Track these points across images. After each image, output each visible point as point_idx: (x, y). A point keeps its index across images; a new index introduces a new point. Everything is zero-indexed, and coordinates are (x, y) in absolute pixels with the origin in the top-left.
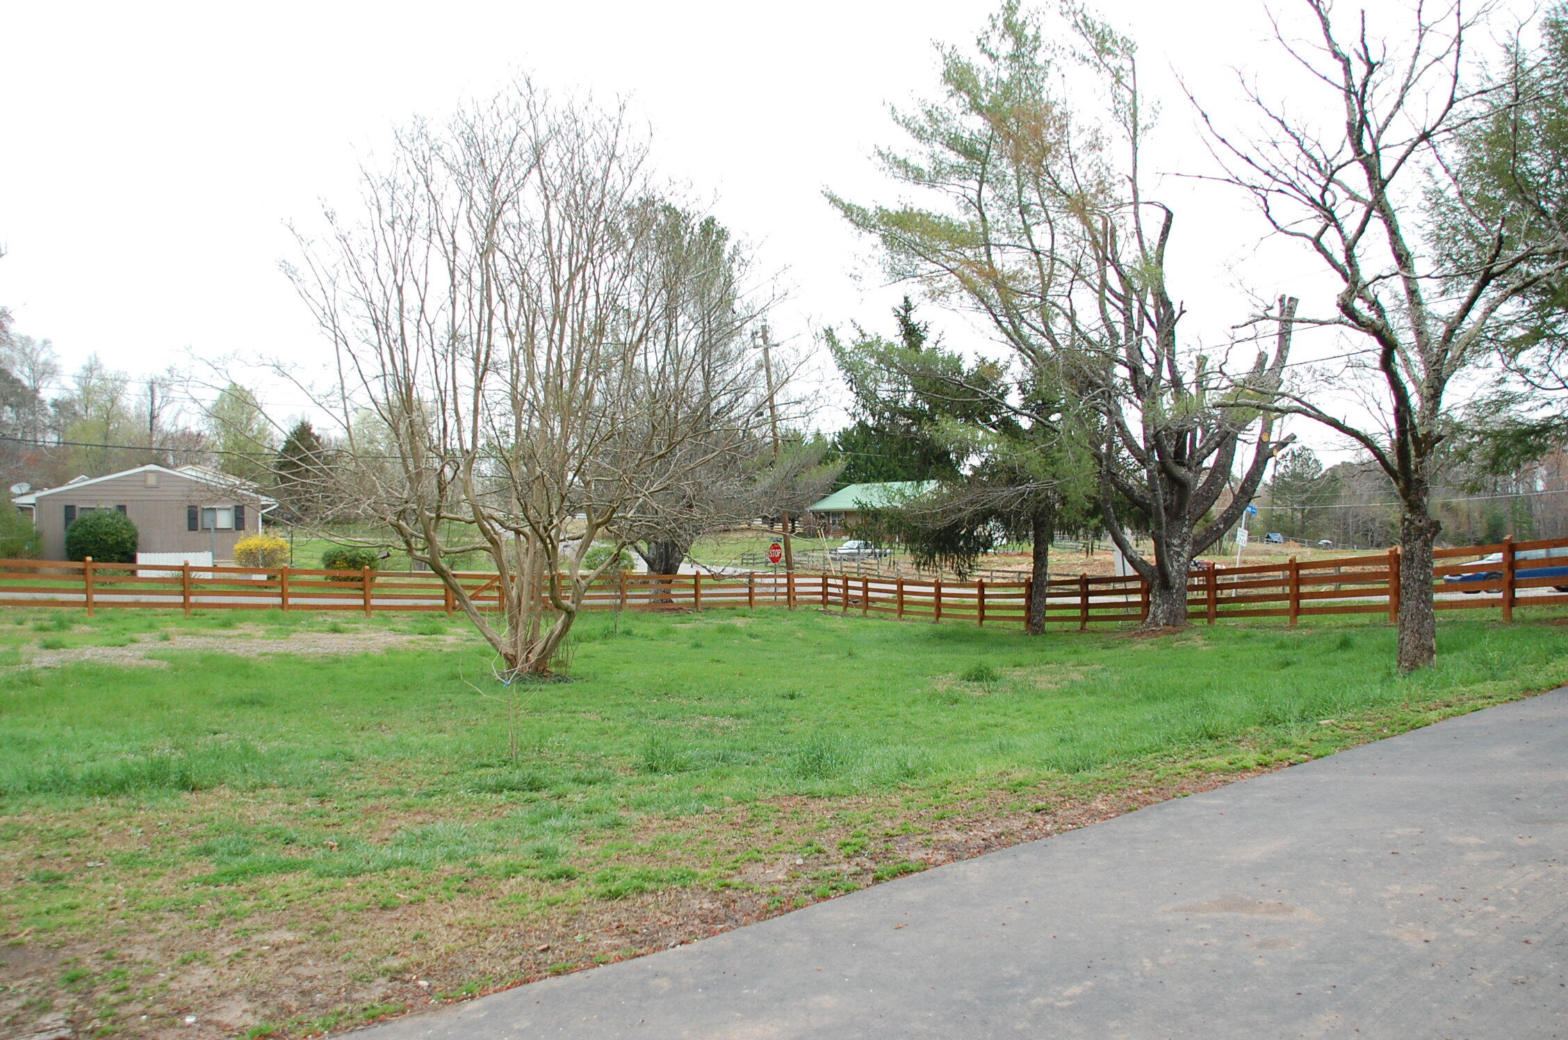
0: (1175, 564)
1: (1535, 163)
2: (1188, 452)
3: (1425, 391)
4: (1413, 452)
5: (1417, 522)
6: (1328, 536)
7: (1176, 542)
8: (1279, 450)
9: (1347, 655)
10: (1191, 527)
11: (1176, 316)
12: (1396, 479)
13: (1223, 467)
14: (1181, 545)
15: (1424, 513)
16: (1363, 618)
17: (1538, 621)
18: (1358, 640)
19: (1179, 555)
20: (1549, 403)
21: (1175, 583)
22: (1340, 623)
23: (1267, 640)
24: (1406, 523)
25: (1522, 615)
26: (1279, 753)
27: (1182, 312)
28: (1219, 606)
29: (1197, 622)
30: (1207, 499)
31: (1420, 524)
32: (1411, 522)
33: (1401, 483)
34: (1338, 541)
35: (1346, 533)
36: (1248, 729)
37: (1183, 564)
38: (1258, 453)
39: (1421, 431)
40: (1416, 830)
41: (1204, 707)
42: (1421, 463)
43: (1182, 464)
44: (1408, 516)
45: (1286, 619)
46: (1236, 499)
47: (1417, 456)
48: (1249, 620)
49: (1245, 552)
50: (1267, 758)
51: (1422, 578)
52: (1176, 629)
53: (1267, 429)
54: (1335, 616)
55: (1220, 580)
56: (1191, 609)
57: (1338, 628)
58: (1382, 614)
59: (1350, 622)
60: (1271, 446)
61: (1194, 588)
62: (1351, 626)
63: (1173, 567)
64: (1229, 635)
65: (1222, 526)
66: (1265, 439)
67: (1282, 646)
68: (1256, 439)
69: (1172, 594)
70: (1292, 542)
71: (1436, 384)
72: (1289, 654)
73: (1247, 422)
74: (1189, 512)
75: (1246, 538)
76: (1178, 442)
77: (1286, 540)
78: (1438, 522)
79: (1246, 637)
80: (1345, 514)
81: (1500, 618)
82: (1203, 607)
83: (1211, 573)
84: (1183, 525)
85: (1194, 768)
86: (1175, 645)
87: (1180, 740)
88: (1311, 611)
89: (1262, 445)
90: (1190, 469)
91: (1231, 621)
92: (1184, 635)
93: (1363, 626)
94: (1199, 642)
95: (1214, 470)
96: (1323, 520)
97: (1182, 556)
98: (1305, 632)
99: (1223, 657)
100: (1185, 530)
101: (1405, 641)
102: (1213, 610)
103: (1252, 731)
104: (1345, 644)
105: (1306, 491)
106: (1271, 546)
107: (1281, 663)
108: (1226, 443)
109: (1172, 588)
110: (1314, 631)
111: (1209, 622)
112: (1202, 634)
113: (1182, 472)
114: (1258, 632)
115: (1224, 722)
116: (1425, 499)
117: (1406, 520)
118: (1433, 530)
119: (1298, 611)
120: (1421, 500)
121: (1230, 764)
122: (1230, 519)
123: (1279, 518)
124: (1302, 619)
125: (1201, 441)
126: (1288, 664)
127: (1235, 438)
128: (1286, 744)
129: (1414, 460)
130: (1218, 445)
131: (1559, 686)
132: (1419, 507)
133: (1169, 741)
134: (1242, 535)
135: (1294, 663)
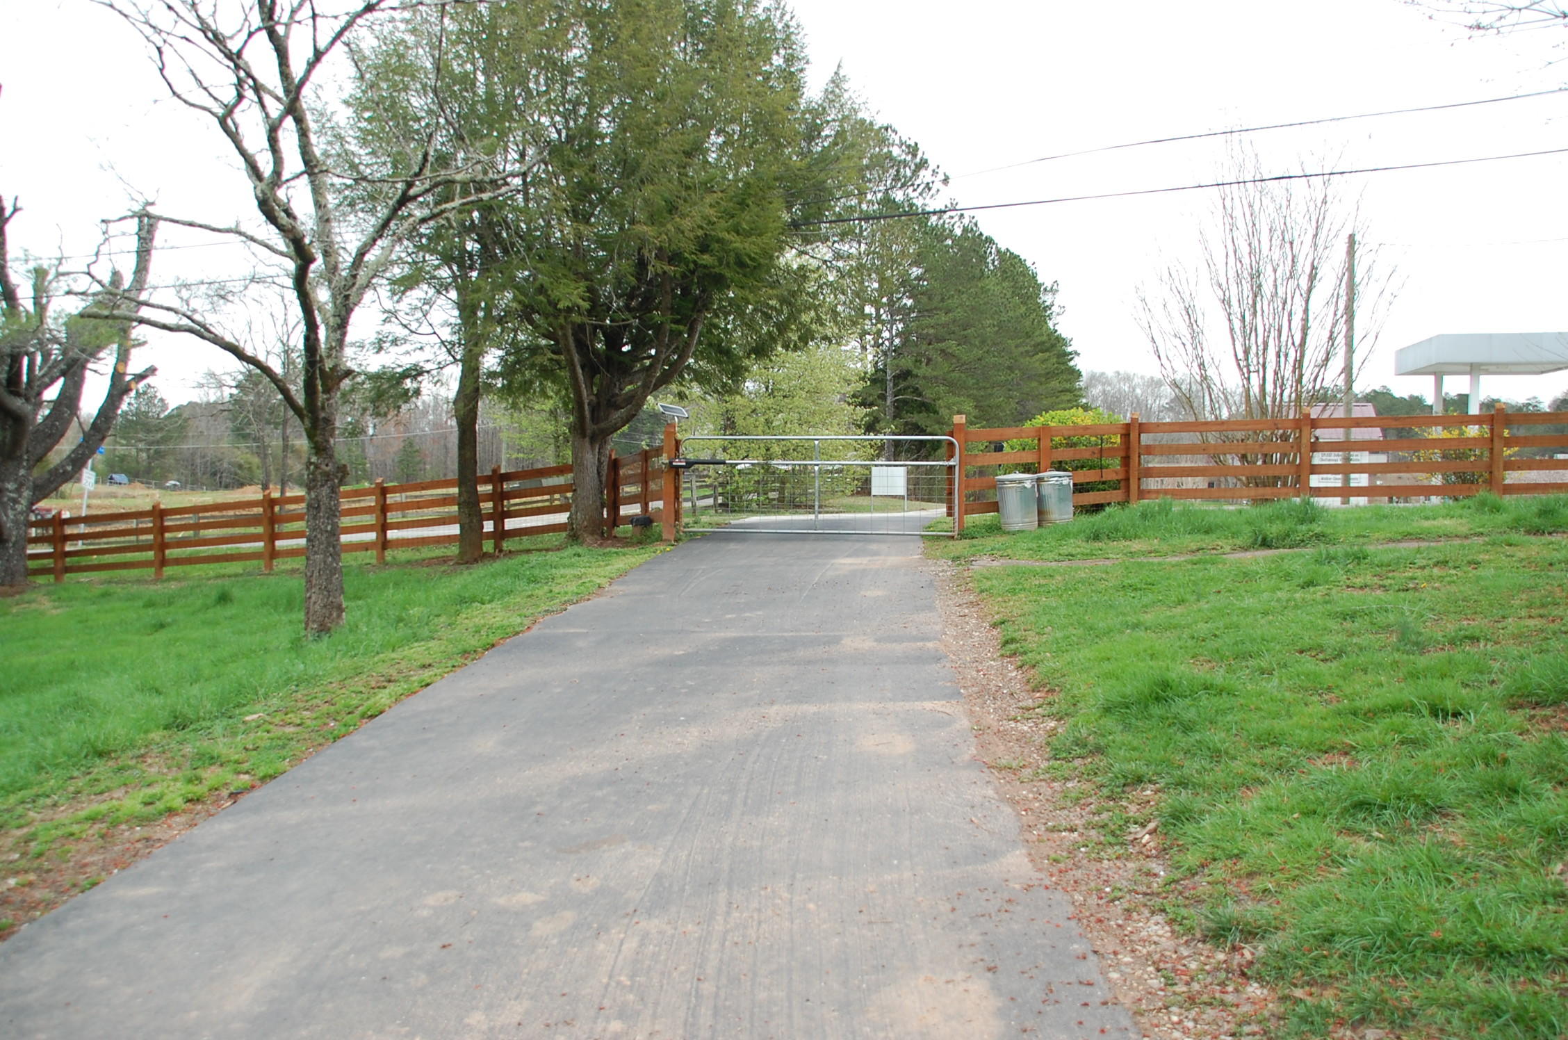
0: (10, 513)
1: (418, 102)
2: (25, 378)
3: (331, 319)
4: (320, 388)
5: (323, 467)
6: (175, 477)
7: (10, 486)
8: (137, 383)
9: (230, 610)
10: (30, 468)
11: (7, 213)
12: (301, 416)
13: (69, 400)
14: (18, 490)
15: (331, 457)
16: (235, 567)
17: (409, 562)
18: (236, 592)
19: (15, 501)
20: (421, 348)
21: (10, 535)
22: (212, 574)
23: (131, 598)
24: (312, 467)
25: (394, 558)
26: (212, 775)
27: (16, 210)
28: (68, 559)
29: (41, 580)
30: (50, 436)
31: (327, 469)
32: (317, 467)
33: (307, 421)
34: (186, 482)
35: (194, 474)
36: (152, 735)
37: (21, 513)
38: (113, 385)
39: (328, 365)
40: (452, 894)
41: (79, 705)
42: (328, 399)
43: (17, 394)
44: (314, 459)
45: (150, 572)
46: (87, 437)
47: (324, 392)
48: (104, 575)
49: (92, 495)
50: (199, 790)
51: (329, 528)
52: (14, 589)
53: (123, 357)
54: (205, 566)
55: (69, 530)
56: (32, 564)
57: (209, 579)
58: (255, 562)
59: (222, 571)
60: (128, 378)
61: (36, 540)
62: (224, 576)
63: (7, 516)
64: (84, 594)
65: (69, 468)
66: (121, 370)
67: (150, 604)
68: (110, 370)
69: (7, 549)
70: (138, 484)
71: (343, 313)
72: (161, 613)
73: (100, 348)
74: (28, 452)
75: (93, 480)
76: (11, 367)
77: (130, 481)
78: (345, 466)
79: (105, 595)
80: (193, 454)
81: (374, 561)
82: (48, 562)
83: (59, 522)
84: (19, 466)
85: (93, 819)
86: (14, 610)
87: (57, 765)
88: (178, 561)
89: (117, 376)
90: (27, 400)
91: (84, 577)
92: (26, 597)
93: (236, 575)
94: (46, 604)
95: (57, 404)
96: (170, 461)
97: (19, 503)
98: (173, 586)
99: (80, 622)
100: (22, 472)
101: (313, 599)
102: (61, 565)
103: (158, 739)
104: (224, 598)
105: (162, 429)
106: (114, 488)
107: (154, 626)
108: (73, 371)
109: (7, 541)
110: (184, 584)
111: (57, 579)
112: (48, 594)
113: (17, 403)
114: (118, 589)
115: (115, 729)
116: (332, 441)
117: (311, 463)
118: (340, 475)
119: (163, 562)
120: (328, 441)
121: (147, 804)
122: (77, 461)
123: (123, 458)
124: (168, 571)
125: (41, 368)
126: (162, 626)
127: (84, 367)
128: (213, 760)
129: (321, 397)
130: (63, 374)
131: (493, 646)
132: (325, 449)
133: (39, 768)
134: (88, 477)
135: (169, 625)
